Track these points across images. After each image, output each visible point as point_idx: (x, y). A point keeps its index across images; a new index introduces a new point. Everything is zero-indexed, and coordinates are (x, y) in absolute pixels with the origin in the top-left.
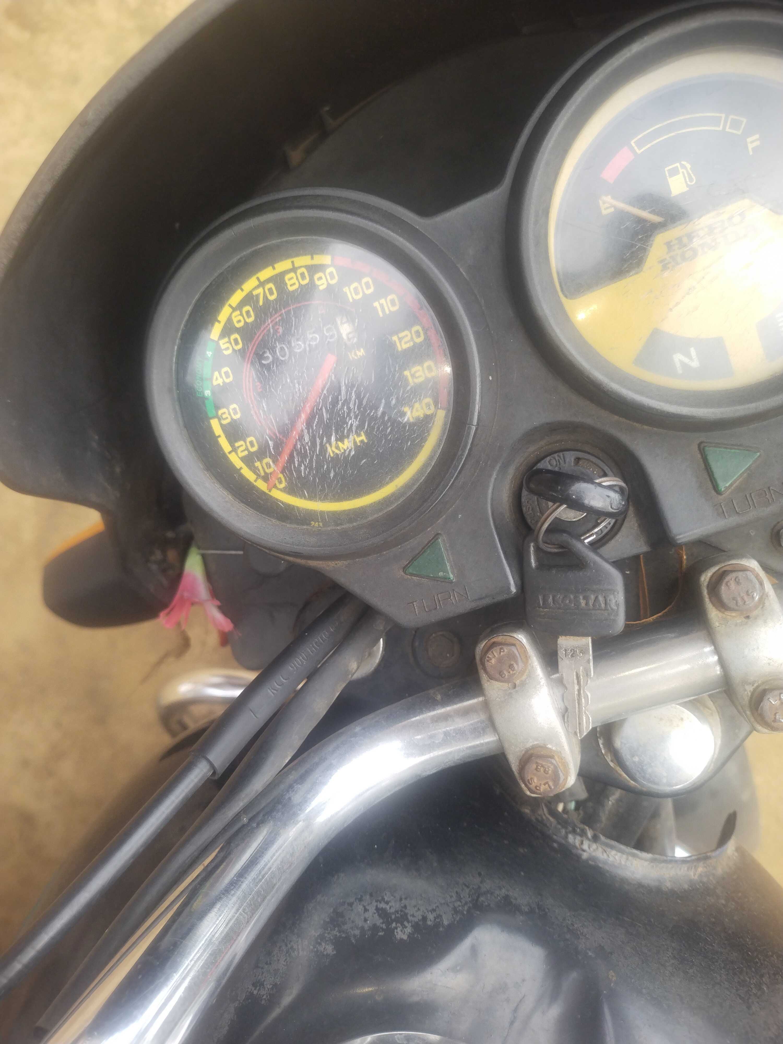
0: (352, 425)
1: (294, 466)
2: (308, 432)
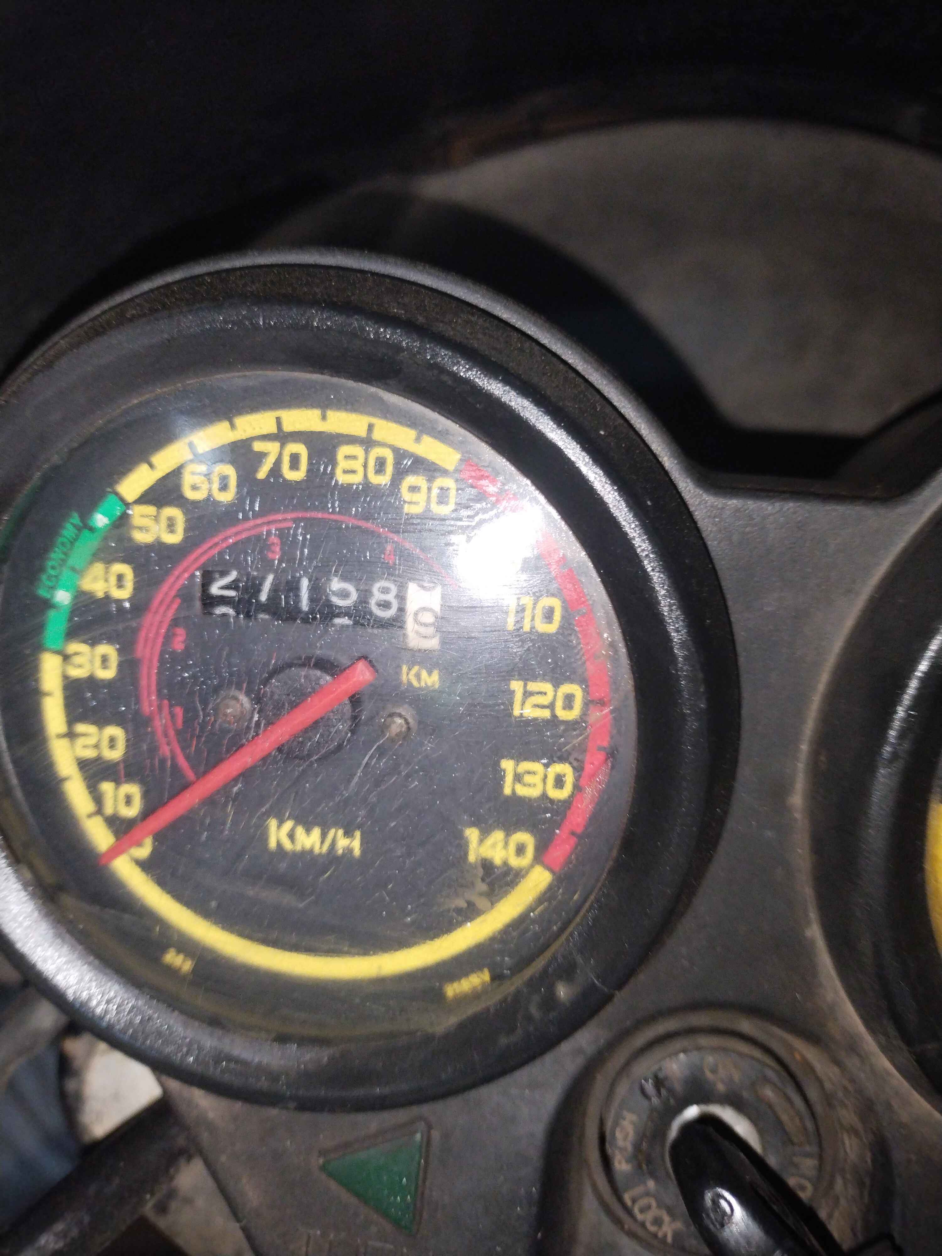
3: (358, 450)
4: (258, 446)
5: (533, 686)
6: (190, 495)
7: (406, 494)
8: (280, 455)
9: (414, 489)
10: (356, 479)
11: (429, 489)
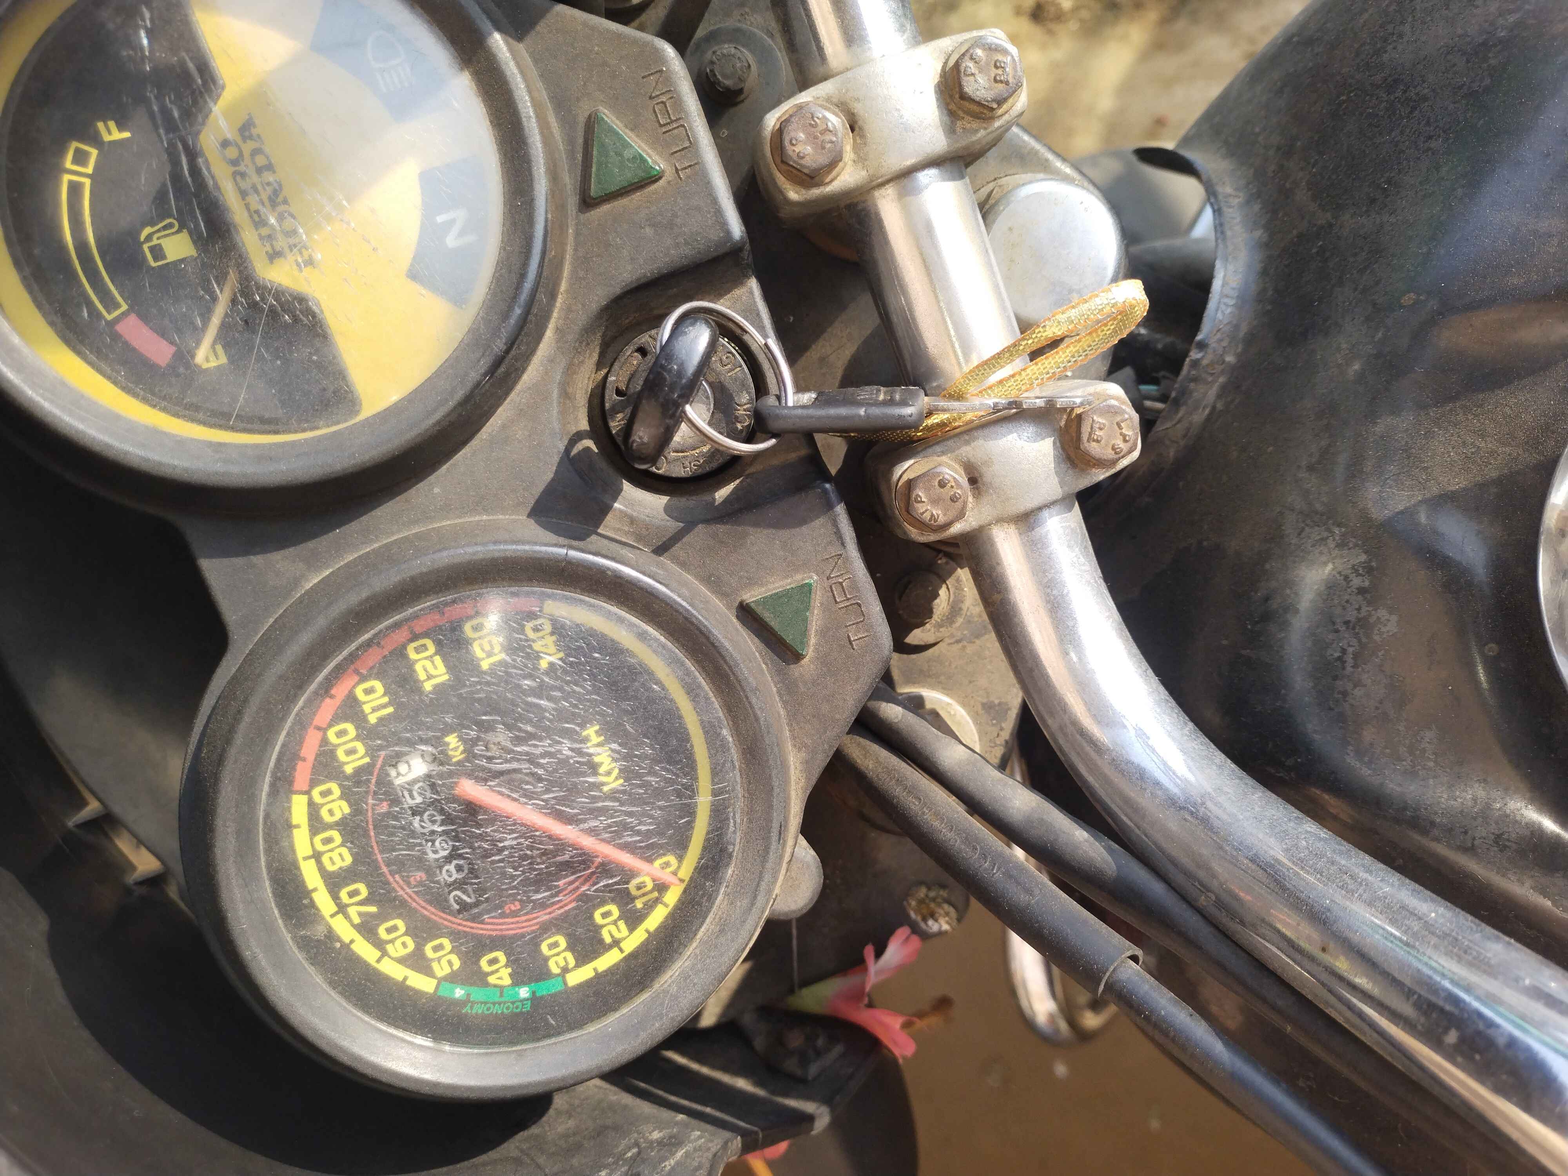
0: (571, 749)
1: (640, 841)
2: (585, 821)
3: (325, 859)
4: (357, 920)
5: (422, 676)
6: (411, 945)
7: (338, 816)
8: (353, 904)
9: (331, 812)
10: (345, 851)
11: (326, 803)
